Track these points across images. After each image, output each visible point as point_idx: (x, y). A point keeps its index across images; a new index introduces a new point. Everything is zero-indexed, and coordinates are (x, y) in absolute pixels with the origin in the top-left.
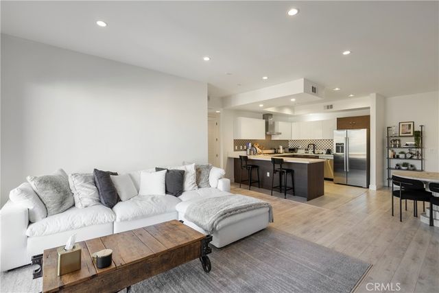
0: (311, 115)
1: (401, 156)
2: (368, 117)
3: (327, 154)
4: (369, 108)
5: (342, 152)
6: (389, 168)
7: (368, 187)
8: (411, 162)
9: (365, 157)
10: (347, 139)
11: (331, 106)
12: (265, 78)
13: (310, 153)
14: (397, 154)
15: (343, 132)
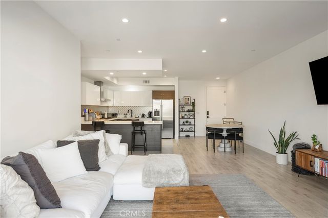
0: (131, 86)
1: (186, 117)
2: (173, 92)
3: (142, 117)
4: (174, 86)
5: (159, 115)
6: (180, 125)
7: (174, 138)
8: (189, 120)
9: (172, 119)
10: (161, 106)
11: (149, 82)
12: (140, 52)
13: (129, 117)
14: (183, 116)
15: (159, 101)
